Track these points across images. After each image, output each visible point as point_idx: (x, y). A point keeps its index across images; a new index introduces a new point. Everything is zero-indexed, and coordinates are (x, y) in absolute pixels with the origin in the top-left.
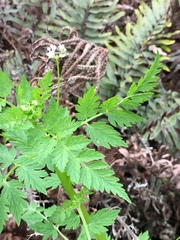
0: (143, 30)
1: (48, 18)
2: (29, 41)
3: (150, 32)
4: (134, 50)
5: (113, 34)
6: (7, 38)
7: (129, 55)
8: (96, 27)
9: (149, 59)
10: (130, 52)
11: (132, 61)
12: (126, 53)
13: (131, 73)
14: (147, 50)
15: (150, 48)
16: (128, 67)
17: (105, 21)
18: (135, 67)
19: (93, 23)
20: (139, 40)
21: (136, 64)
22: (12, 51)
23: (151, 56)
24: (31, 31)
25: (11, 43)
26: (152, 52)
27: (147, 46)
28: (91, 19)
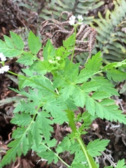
0: (118, 16)
1: (49, 5)
2: (35, 21)
3: (123, 18)
4: (111, 30)
5: (95, 18)
6: (19, 19)
7: (107, 34)
8: (83, 12)
9: (121, 37)
10: (108, 32)
11: (109, 38)
12: (105, 32)
13: (107, 46)
14: (120, 31)
15: (123, 29)
16: (106, 42)
17: (90, 8)
18: (110, 42)
19: (81, 9)
20: (115, 23)
21: (112, 40)
22: (23, 28)
23: (123, 35)
24: (37, 14)
25: (23, 22)
26: (124, 32)
27: (121, 28)
28: (80, 6)
